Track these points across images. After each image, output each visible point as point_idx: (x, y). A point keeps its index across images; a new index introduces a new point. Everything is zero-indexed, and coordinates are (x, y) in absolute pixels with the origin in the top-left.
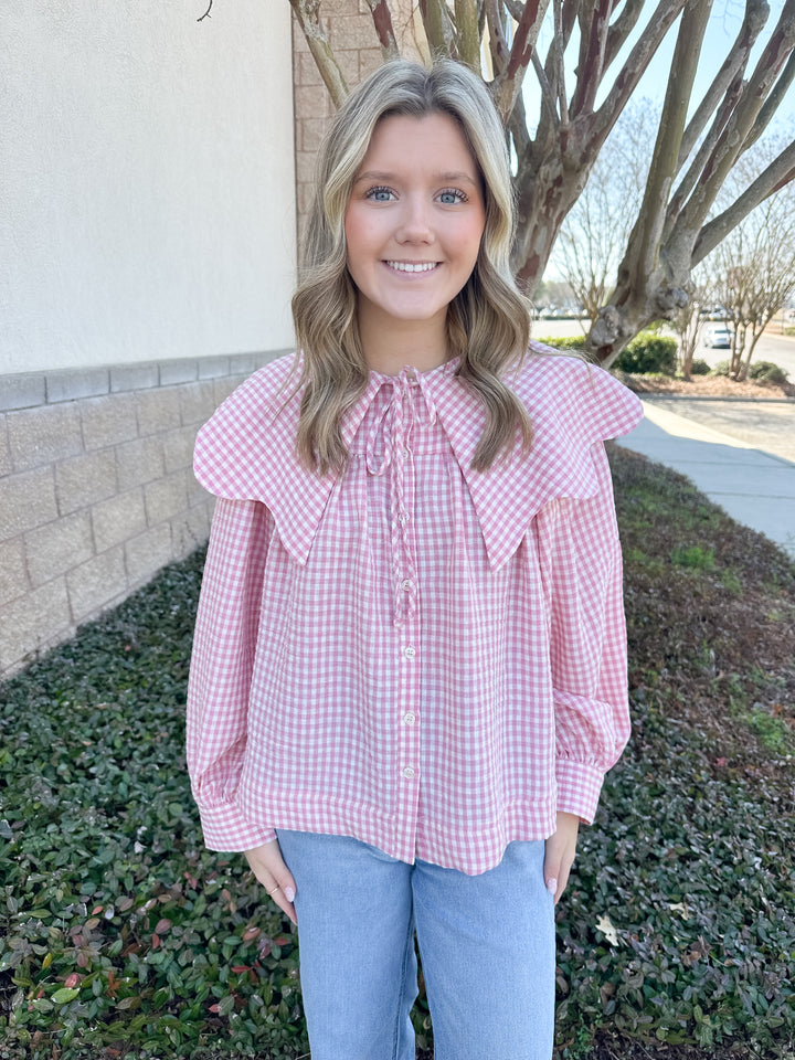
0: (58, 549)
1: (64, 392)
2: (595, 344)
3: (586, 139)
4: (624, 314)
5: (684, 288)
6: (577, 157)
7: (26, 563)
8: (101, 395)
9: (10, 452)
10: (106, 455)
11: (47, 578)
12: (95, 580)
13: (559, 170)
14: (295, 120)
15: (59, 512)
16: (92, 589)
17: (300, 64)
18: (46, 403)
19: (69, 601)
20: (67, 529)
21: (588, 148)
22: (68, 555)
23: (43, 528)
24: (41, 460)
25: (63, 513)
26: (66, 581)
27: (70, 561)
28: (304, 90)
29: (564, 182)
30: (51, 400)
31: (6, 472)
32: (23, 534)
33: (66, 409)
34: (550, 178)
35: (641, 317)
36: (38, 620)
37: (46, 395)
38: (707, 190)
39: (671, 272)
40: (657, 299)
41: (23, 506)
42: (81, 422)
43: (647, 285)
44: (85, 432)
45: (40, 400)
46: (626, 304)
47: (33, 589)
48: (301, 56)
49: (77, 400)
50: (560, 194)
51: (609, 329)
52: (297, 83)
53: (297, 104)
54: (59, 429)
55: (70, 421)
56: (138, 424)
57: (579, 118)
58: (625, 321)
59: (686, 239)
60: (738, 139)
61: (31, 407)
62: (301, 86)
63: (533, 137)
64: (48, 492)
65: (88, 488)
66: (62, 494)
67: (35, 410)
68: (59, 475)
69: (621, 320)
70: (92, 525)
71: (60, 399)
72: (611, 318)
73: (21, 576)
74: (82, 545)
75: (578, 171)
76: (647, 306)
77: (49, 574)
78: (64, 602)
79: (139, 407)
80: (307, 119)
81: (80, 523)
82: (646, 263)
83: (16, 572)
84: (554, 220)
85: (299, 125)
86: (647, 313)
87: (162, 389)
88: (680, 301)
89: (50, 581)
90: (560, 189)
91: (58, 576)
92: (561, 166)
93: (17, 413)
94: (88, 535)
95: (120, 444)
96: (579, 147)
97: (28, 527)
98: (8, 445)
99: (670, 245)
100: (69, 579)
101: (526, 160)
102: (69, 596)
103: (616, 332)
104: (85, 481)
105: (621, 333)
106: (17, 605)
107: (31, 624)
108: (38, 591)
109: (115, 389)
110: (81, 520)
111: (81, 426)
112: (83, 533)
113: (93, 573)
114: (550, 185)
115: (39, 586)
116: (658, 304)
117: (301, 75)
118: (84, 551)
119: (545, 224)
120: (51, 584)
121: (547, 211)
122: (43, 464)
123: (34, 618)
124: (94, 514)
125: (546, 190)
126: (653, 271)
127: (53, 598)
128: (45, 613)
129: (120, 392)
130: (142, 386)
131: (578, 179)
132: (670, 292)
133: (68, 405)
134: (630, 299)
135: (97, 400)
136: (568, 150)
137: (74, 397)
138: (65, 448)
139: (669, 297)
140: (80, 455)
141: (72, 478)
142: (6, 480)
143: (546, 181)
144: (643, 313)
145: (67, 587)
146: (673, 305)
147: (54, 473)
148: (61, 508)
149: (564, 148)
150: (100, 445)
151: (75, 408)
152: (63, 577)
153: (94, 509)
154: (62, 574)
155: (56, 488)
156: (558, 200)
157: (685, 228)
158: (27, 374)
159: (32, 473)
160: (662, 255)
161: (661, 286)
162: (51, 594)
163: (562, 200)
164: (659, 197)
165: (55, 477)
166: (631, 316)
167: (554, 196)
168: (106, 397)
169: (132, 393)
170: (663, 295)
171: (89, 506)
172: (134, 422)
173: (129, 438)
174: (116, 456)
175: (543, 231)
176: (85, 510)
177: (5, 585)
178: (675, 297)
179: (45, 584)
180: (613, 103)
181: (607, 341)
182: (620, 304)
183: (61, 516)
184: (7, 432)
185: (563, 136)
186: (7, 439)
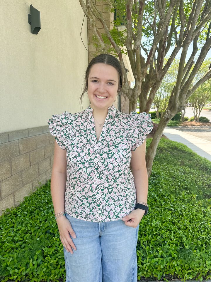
0: (44, 166)
1: (46, 131)
2: (166, 118)
3: (161, 75)
4: (171, 111)
6: (159, 79)
7: (38, 169)
9: (36, 144)
11: (42, 173)
13: (155, 82)
17: (90, 54)
18: (43, 133)
21: (162, 77)
22: (46, 168)
23: (42, 161)
26: (46, 174)
29: (157, 84)
30: (44, 133)
32: (38, 163)
35: (175, 112)
39: (181, 103)
40: (179, 108)
41: (38, 156)
43: (176, 106)
44: (50, 139)
45: (42, 133)
46: (172, 109)
48: (90, 53)
50: (156, 86)
51: (168, 115)
52: (89, 58)
54: (45, 139)
55: (47, 137)
57: (159, 71)
58: (172, 113)
59: (184, 96)
61: (40, 134)
63: (148, 73)
65: (50, 152)
67: (41, 135)
68: (45, 149)
69: (171, 113)
70: (51, 160)
71: (45, 132)
72: (169, 112)
73: (37, 172)
75: (159, 82)
76: (176, 110)
81: (48, 160)
82: (176, 101)
83: (37, 171)
84: (155, 92)
88: (184, 108)
92: (156, 81)
93: (38, 136)
94: (50, 163)
96: (160, 77)
97: (39, 161)
98: (36, 143)
99: (181, 97)
101: (147, 79)
102: (46, 177)
103: (170, 115)
105: (171, 115)
112: (49, 163)
114: (154, 84)
115: (41, 175)
116: (179, 109)
121: (153, 90)
122: (42, 147)
124: (51, 158)
126: (177, 103)
128: (42, 181)
132: (181, 107)
133: (47, 134)
134: (172, 108)
136: (157, 78)
137: (48, 132)
138: (46, 143)
140: (49, 145)
141: (47, 150)
142: (35, 150)
144: (176, 111)
145: (46, 175)
147: (44, 149)
150: (52, 142)
151: (48, 134)
152: (45, 173)
155: (44, 152)
156: (155, 88)
157: (183, 94)
158: (39, 127)
159: (40, 149)
160: (179, 99)
161: (179, 105)
162: (43, 177)
165: (44, 150)
166: (173, 112)
170: (180, 107)
171: (50, 156)
175: (152, 94)
177: (35, 174)
178: (182, 108)
179: (42, 174)
180: (166, 69)
181: (168, 117)
182: (170, 109)
183: (45, 159)
184: (36, 140)
185: (156, 75)
186: (36, 141)
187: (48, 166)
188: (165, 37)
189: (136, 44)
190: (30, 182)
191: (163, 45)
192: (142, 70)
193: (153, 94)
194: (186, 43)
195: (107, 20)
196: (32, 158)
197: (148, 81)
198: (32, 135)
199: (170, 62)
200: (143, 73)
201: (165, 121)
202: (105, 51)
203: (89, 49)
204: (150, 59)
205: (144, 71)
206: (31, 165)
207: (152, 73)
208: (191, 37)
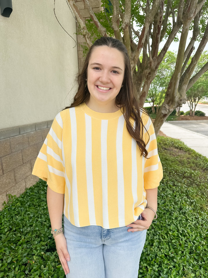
0: (23, 172)
1: (24, 131)
2: (162, 114)
3: (156, 63)
4: (169, 106)
5: (184, 99)
6: (154, 68)
7: (15, 177)
8: (33, 131)
9: (11, 148)
10: (35, 146)
11: (20, 180)
12: (32, 180)
14: (78, 59)
15: (23, 162)
16: (31, 182)
18: (20, 134)
19: (26, 186)
20: (25, 167)
21: (157, 65)
23: (19, 167)
24: (19, 149)
25: (24, 162)
26: (25, 181)
27: (26, 175)
28: (80, 52)
29: (151, 73)
30: (21, 133)
31: (10, 153)
32: (14, 169)
33: (25, 135)
34: (147, 73)
35: (174, 107)
36: (18, 192)
37: (20, 132)
38: (189, 75)
39: (181, 95)
40: (178, 102)
41: (14, 161)
42: (28, 138)
43: (175, 99)
44: (29, 141)
45: (18, 134)
46: (170, 104)
47: (17, 184)
49: (27, 133)
50: (150, 77)
51: (166, 110)
52: (78, 50)
53: (79, 55)
54: (23, 141)
55: (26, 138)
56: (43, 138)
57: (154, 58)
58: (170, 108)
59: (184, 87)
60: (196, 62)
61: (16, 136)
62: (79, 51)
64: (20, 157)
65: (30, 155)
66: (24, 157)
67: (17, 136)
68: (23, 152)
70: (31, 165)
71: (23, 133)
72: (166, 107)
73: (14, 180)
74: (29, 171)
75: (155, 71)
76: (175, 104)
77: (20, 179)
78: (24, 186)
79: (43, 133)
80: (81, 58)
81: (28, 165)
82: (175, 93)
83: (12, 179)
84: (149, 83)
85: (79, 60)
86: (175, 106)
87: (48, 128)
88: (184, 102)
89: (21, 181)
90: (150, 75)
91: (23, 179)
92: (150, 70)
93: (13, 137)
94: (30, 168)
95: (38, 143)
96: (155, 65)
97: (15, 167)
98: (10, 146)
99: (180, 88)
100: (26, 180)
101: (140, 68)
102: (26, 184)
103: (168, 111)
104: (29, 154)
105: (169, 111)
106: (12, 188)
107: (16, 193)
108: (18, 184)
109: (37, 129)
110: (28, 164)
111: (28, 139)
112: (29, 167)
113: (31, 178)
114: (148, 74)
115: (18, 182)
116: (178, 103)
117: (79, 48)
118: (29, 172)
119: (147, 84)
120: (21, 182)
121: (147, 81)
122: (19, 150)
123: (17, 191)
124: (32, 162)
125: (146, 76)
126: (176, 95)
127: (22, 186)
128: (20, 190)
129: (38, 130)
130: (43, 128)
131: (155, 73)
132: (181, 100)
133: (25, 134)
134: (171, 102)
135: (32, 133)
136: (152, 66)
137: (27, 132)
138: (25, 145)
139: (181, 101)
140: (28, 147)
141: (26, 153)
142: (10, 155)
143: (146, 73)
144: (174, 106)
145: (25, 182)
146: (182, 103)
148: (24, 161)
149: (151, 65)
150: (33, 144)
151: (27, 135)
152: (24, 180)
153: (32, 161)
154: (24, 179)
155: (22, 156)
156: (150, 78)
157: (184, 84)
158: (15, 127)
159: (16, 153)
160: (179, 91)
161: (179, 99)
162: (21, 184)
163: (151, 78)
164: (177, 78)
165: (22, 153)
166: (171, 106)
167: (149, 77)
168: (35, 131)
169: (41, 130)
170: (179, 101)
171: (31, 160)
172: (42, 137)
173: (40, 141)
174: (37, 146)
175: (146, 86)
176: (29, 161)
177: (9, 183)
178: (183, 101)
179: (20, 182)
180: (163, 55)
181: (166, 113)
182: (168, 103)
183: (23, 163)
184: (10, 142)
185: (151, 63)
186: (10, 144)
187: (28, 171)
188: (161, 16)
189: (124, 22)
190: (4, 193)
191: (158, 26)
192: (133, 55)
193: (148, 85)
194: (188, 19)
195: (97, 8)
196: (5, 164)
197: (142, 71)
198: (5, 137)
199: (167, 47)
200: (134, 59)
201: (161, 118)
202: (85, 31)
203: (78, 40)
204: (142, 41)
205: (135, 56)
206: (4, 172)
207: (146, 62)
208: (194, 10)
